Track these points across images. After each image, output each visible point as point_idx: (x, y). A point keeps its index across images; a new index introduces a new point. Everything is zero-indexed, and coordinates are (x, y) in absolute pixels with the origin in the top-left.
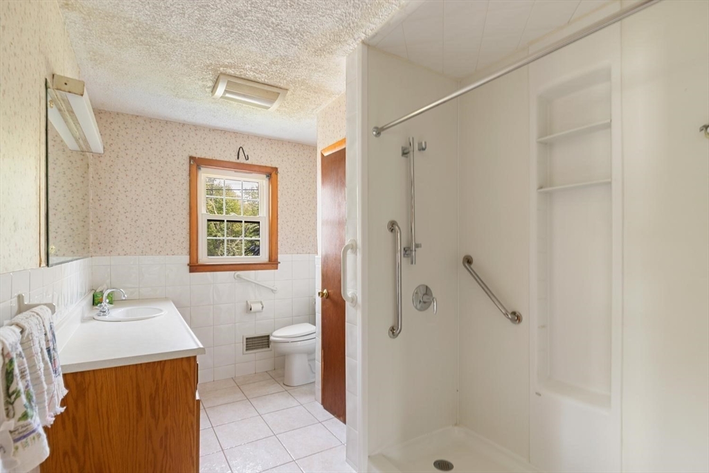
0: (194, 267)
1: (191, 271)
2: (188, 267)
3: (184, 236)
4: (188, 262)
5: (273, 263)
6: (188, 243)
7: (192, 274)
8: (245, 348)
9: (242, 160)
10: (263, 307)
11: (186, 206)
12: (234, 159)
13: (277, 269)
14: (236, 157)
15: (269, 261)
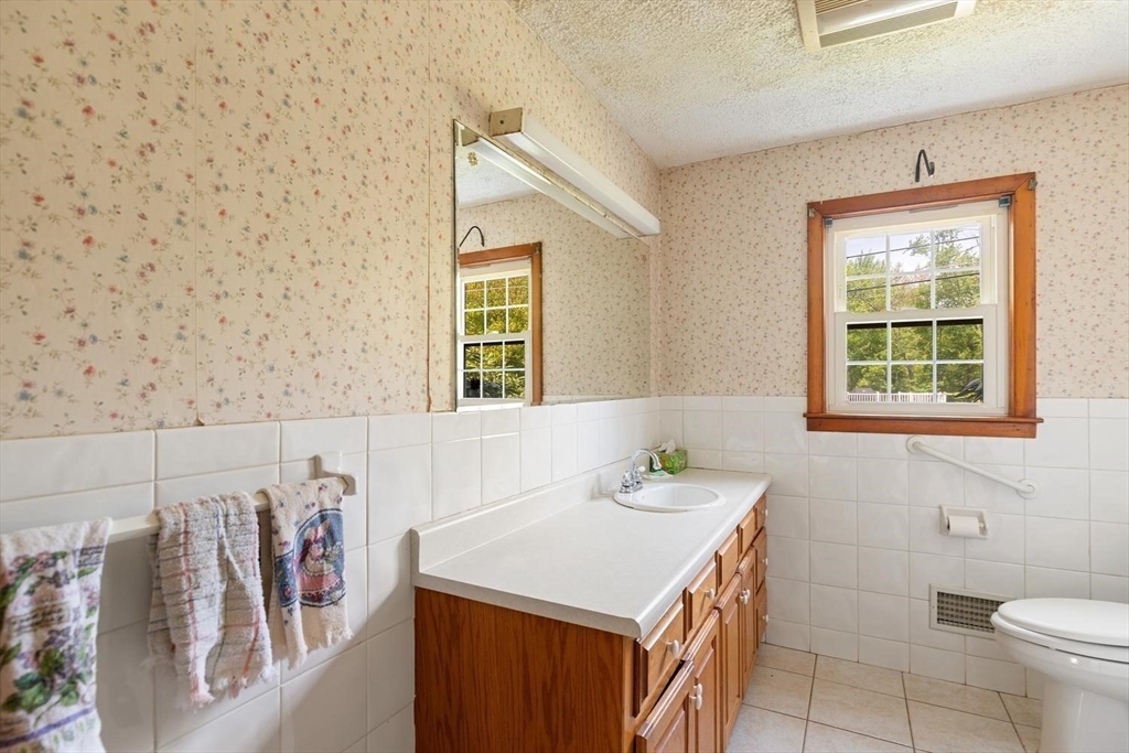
0: (818, 420)
1: (810, 428)
2: (805, 419)
3: (797, 358)
4: (804, 409)
5: (1021, 419)
6: (805, 372)
7: (811, 433)
8: (935, 616)
9: (926, 180)
10: (983, 530)
11: (802, 301)
12: (905, 182)
13: (1033, 435)
14: (913, 177)
15: (1010, 415)
